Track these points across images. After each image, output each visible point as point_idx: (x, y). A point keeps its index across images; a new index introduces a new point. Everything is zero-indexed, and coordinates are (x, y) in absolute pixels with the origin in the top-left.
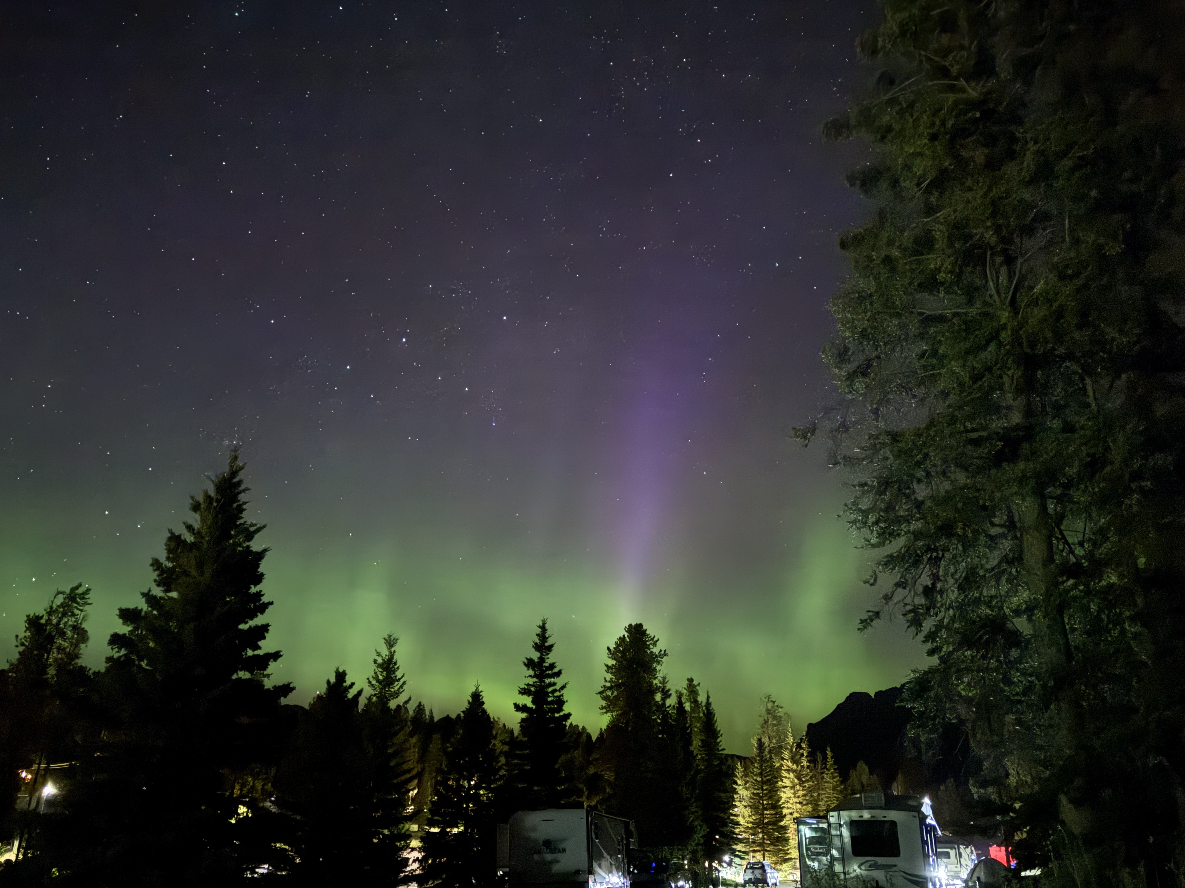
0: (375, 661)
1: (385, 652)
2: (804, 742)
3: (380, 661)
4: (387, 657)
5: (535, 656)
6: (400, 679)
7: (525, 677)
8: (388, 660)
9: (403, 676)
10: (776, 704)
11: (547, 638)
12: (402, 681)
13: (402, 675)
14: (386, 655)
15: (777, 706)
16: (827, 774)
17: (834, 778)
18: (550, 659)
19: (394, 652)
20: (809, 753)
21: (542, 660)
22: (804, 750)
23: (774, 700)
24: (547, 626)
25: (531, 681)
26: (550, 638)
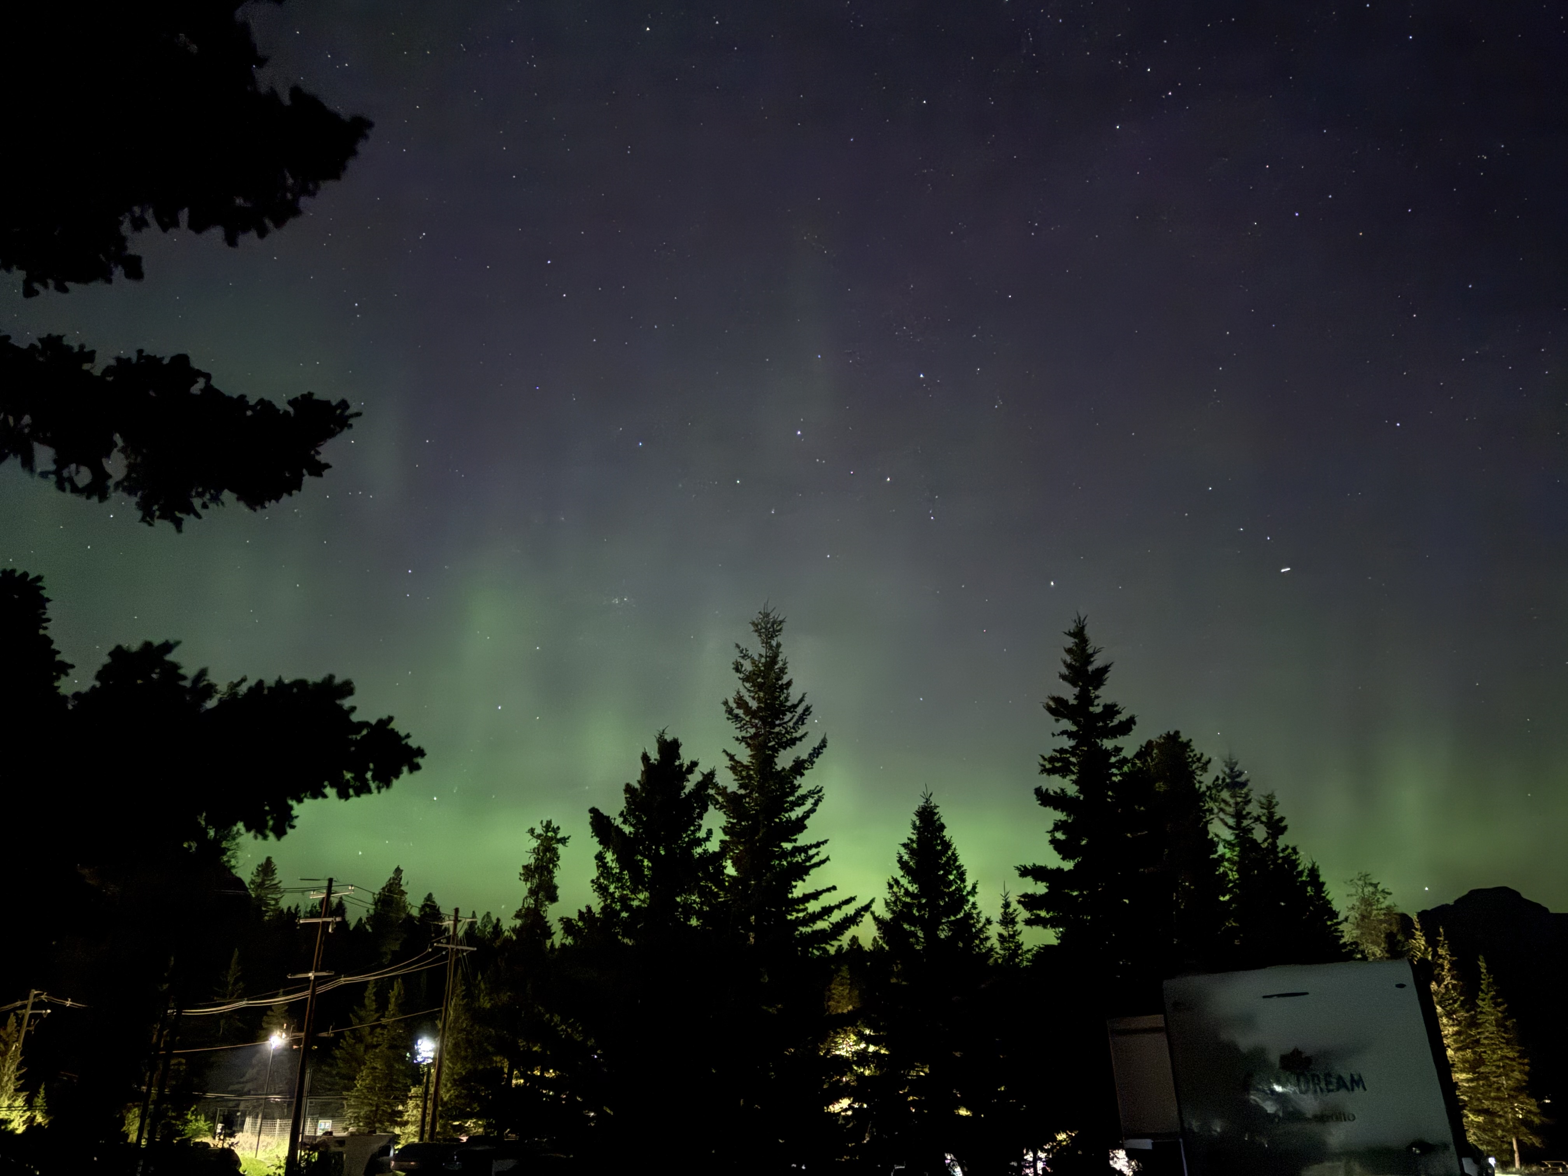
0: (738, 668)
1: (757, 648)
2: (1443, 946)
3: (748, 666)
4: (763, 660)
5: (1069, 693)
6: (795, 706)
7: (1053, 735)
8: (765, 665)
9: (801, 701)
10: (1380, 888)
11: (1091, 655)
12: (800, 710)
13: (800, 697)
14: (761, 656)
15: (1383, 891)
16: (1483, 1000)
17: (1497, 1005)
18: (1104, 695)
19: (779, 645)
20: (1452, 963)
21: (1085, 699)
22: (1443, 959)
23: (1375, 881)
24: (1088, 632)
25: (1068, 743)
26: (1096, 656)
